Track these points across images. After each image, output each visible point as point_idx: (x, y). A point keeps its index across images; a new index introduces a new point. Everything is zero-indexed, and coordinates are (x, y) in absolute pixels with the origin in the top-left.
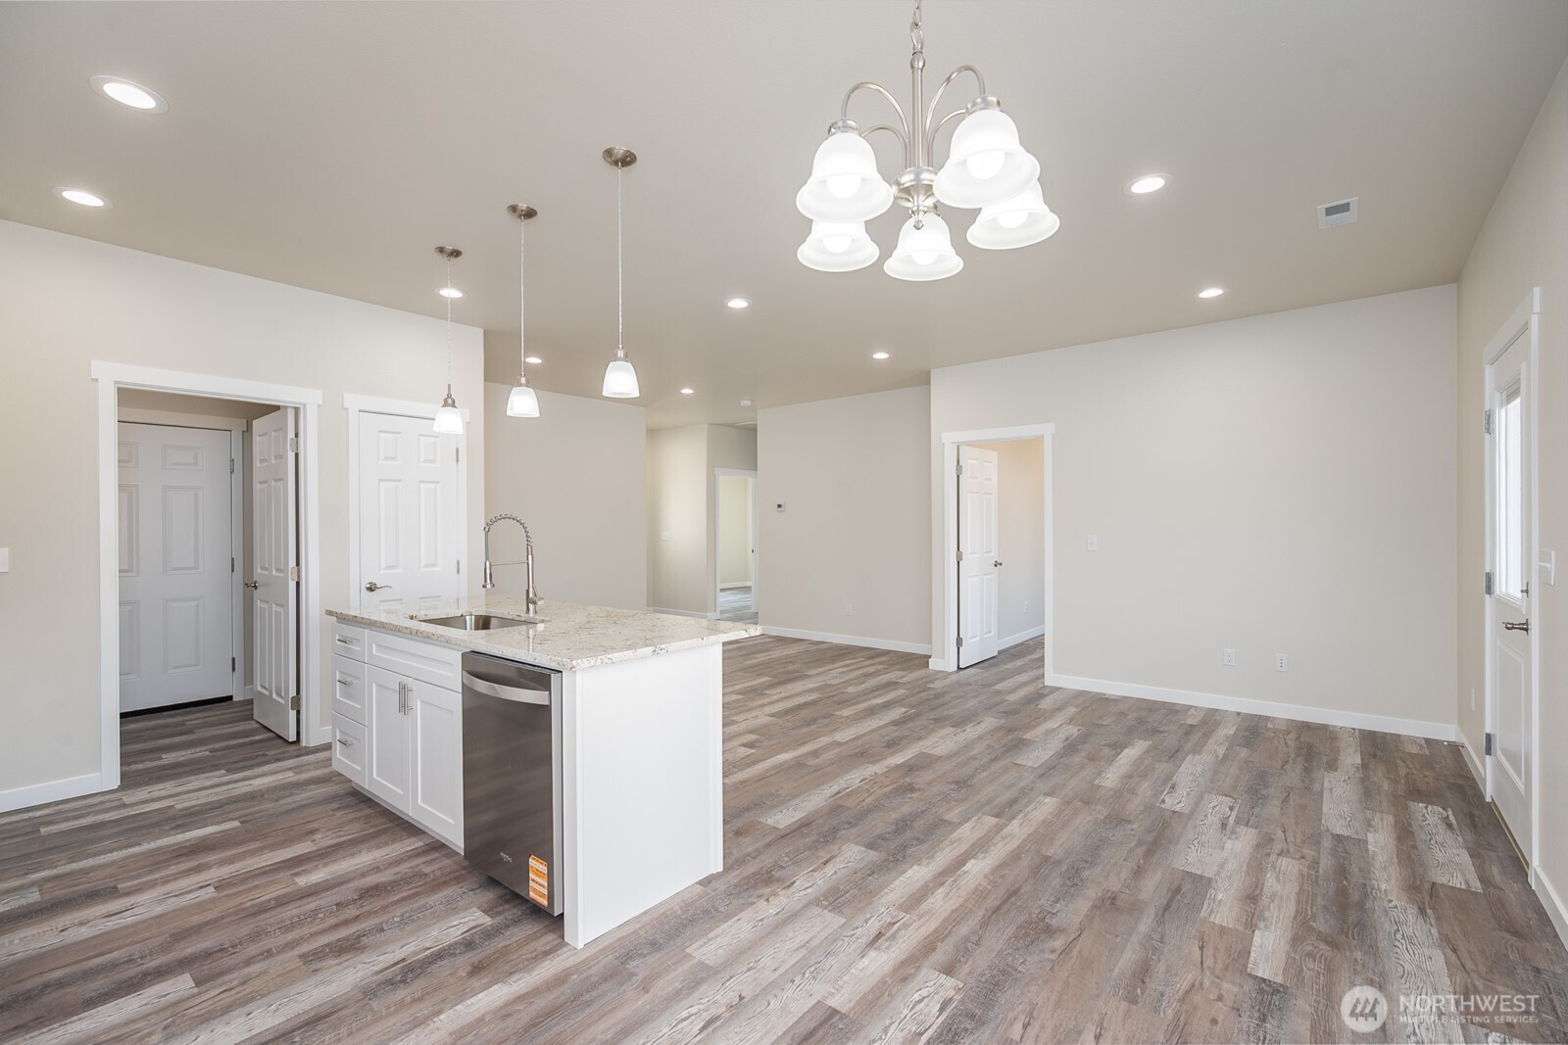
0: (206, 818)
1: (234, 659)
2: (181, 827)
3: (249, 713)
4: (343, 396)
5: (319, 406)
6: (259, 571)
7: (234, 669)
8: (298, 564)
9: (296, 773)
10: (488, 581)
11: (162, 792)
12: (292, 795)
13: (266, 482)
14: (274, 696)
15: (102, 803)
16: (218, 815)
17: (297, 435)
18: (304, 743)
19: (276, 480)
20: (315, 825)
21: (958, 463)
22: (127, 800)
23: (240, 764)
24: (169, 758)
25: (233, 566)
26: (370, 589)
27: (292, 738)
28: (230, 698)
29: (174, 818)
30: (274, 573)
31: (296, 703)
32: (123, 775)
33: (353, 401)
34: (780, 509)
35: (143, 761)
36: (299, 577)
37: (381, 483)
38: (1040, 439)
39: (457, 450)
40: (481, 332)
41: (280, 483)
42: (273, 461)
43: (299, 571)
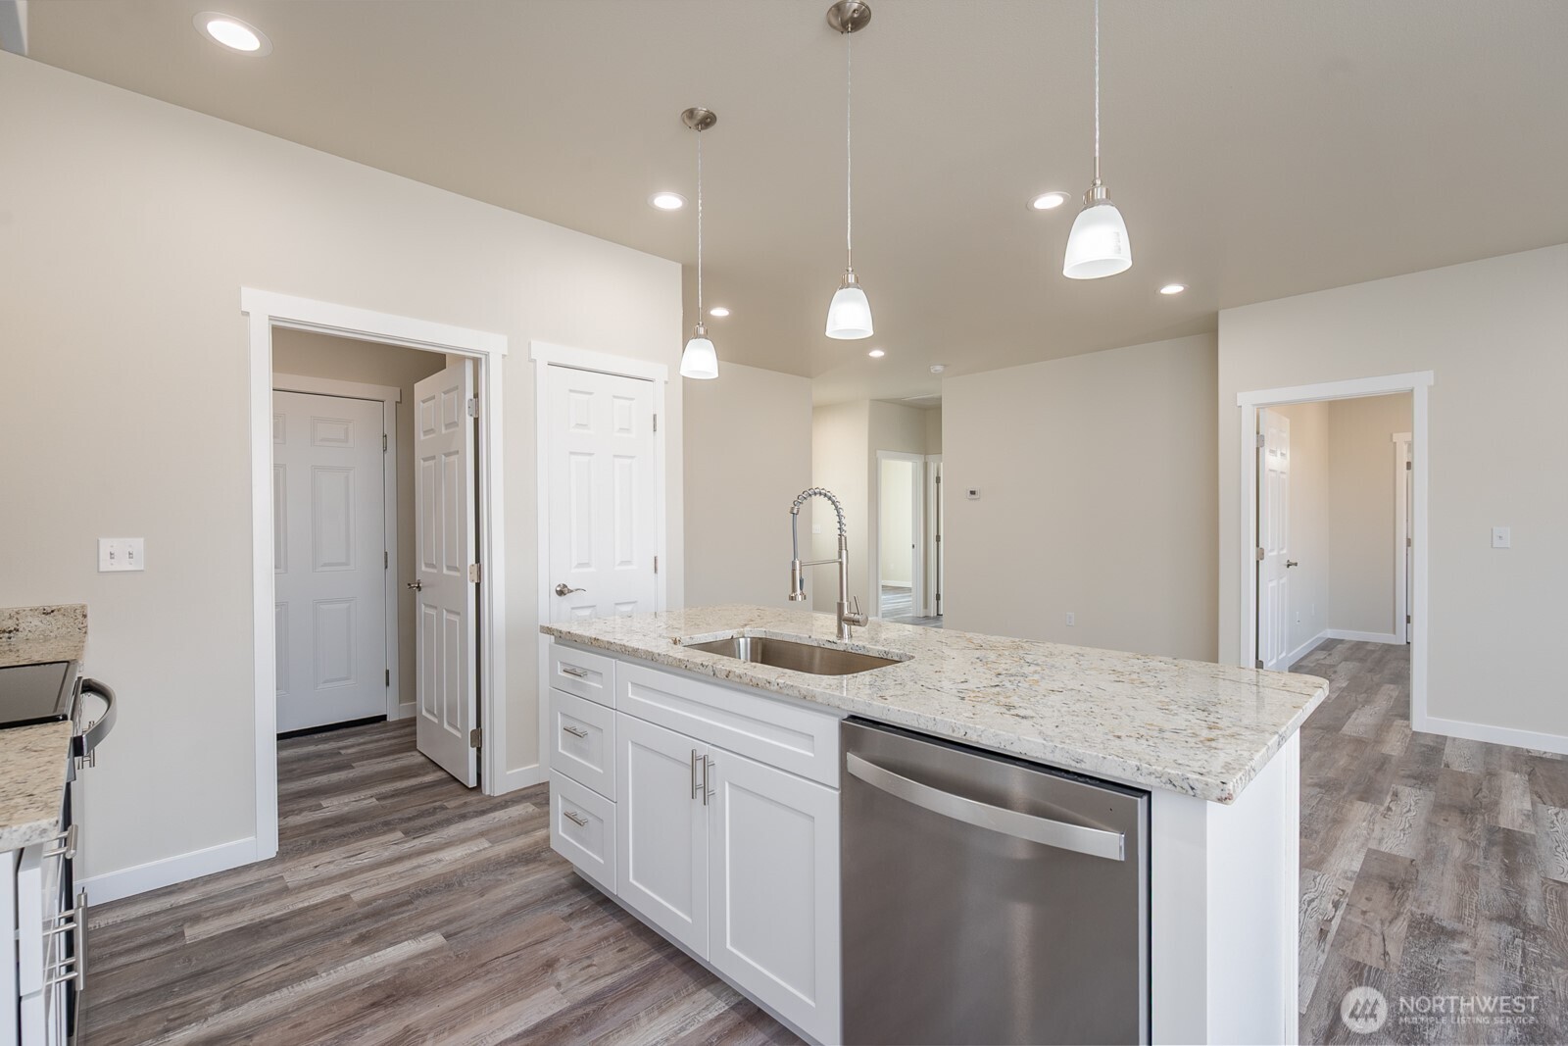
0: (394, 925)
1: (387, 672)
2: (367, 940)
3: (408, 739)
4: (530, 344)
5: (504, 356)
6: (423, 568)
7: (388, 684)
8: (478, 560)
9: (493, 842)
10: (799, 591)
11: (332, 867)
12: (498, 883)
13: (434, 458)
14: (446, 726)
15: (259, 883)
16: (410, 919)
17: (476, 396)
18: (487, 790)
19: (448, 455)
20: (548, 950)
21: (1258, 433)
22: (291, 880)
23: (419, 823)
24: (333, 806)
25: (386, 561)
26: (561, 593)
27: (472, 783)
28: (384, 718)
29: (350, 921)
30: (445, 571)
31: (477, 737)
32: (283, 833)
33: (543, 351)
34: (973, 496)
35: (301, 811)
36: (479, 577)
37: (573, 457)
38: (1407, 396)
39: (655, 416)
40: (680, 265)
41: (454, 458)
42: (444, 431)
43: (479, 570)
